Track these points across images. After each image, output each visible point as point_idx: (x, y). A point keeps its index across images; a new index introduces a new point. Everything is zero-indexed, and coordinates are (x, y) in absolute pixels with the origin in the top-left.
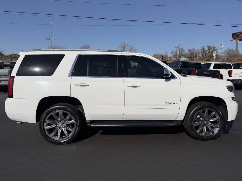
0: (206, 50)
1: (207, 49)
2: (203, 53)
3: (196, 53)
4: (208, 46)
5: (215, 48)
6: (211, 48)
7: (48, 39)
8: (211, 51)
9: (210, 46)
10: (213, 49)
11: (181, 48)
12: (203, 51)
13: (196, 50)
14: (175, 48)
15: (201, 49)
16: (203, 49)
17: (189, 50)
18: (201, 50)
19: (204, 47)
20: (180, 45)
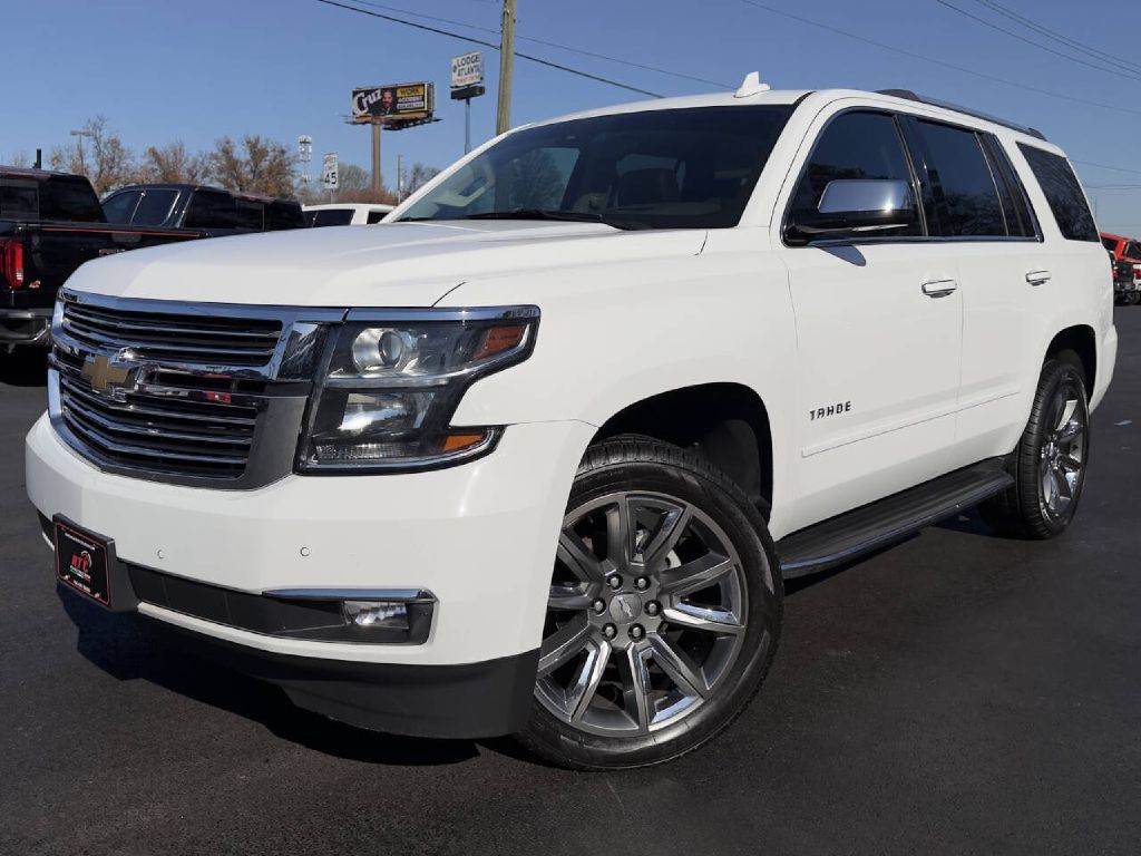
0: (241, 163)
1: (248, 157)
2: (223, 176)
3: (190, 172)
4: (248, 143)
5: (283, 152)
6: (264, 153)
8: (265, 164)
9: (257, 140)
10: (274, 160)
11: (105, 138)
12: (224, 162)
13: (190, 159)
14: (74, 134)
15: (215, 151)
16: (227, 152)
17: (153, 152)
18: (215, 157)
19: (228, 143)
20: (102, 120)
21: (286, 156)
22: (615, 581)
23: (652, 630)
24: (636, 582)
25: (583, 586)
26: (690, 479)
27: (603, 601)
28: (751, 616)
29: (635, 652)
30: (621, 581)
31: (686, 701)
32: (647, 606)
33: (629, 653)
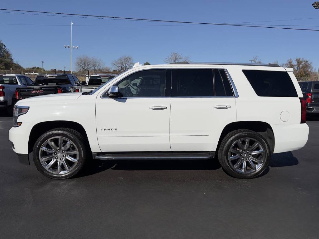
0: (294, 65)
4: (297, 60)
5: (307, 62)
6: (301, 62)
7: (67, 47)
8: (301, 66)
9: (300, 59)
10: (304, 64)
11: (257, 62)
14: (250, 61)
15: (287, 63)
16: (290, 63)
19: (291, 60)
20: (256, 57)
21: (308, 63)
22: (59, 150)
23: (63, 159)
24: (62, 151)
25: (53, 150)
26: (71, 137)
27: (57, 153)
28: (79, 161)
29: (60, 162)
30: (60, 150)
31: (66, 171)
32: (64, 155)
33: (59, 162)
